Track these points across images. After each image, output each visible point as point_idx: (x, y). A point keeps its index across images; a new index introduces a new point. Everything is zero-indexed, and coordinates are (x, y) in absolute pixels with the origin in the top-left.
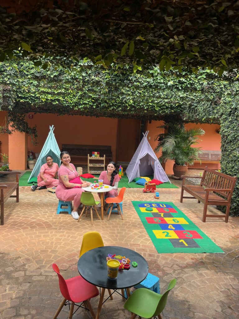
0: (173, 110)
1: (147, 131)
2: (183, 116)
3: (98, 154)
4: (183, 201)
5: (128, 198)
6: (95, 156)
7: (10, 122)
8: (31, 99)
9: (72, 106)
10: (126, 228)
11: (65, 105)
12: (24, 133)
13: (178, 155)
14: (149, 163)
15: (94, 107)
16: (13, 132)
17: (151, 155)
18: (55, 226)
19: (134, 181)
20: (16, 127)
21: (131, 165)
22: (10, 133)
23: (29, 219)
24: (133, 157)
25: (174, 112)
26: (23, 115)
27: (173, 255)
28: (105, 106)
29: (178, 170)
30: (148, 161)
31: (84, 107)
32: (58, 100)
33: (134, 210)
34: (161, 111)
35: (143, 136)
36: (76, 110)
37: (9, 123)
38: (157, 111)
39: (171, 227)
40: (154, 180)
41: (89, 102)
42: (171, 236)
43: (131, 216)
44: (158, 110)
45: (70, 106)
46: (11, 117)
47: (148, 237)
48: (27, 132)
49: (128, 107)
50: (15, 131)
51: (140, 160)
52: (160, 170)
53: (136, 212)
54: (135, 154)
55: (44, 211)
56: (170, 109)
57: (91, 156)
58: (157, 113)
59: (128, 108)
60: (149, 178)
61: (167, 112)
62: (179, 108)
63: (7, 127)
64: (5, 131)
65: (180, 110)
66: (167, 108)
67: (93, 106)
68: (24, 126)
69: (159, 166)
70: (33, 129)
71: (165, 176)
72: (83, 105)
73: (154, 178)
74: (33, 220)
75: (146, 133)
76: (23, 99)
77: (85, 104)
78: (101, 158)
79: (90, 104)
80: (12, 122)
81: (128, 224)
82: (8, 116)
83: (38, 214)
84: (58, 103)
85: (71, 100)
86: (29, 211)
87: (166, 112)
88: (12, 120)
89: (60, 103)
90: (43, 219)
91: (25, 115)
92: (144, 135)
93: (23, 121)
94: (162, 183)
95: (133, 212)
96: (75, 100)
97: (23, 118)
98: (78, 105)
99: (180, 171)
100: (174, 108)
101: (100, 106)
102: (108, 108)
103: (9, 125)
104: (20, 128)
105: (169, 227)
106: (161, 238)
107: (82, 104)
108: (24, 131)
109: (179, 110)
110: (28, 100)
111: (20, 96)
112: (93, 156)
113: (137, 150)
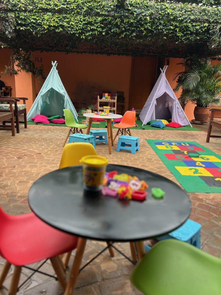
0: (198, 36)
1: (165, 66)
2: (211, 44)
3: (108, 95)
4: (210, 141)
5: (142, 137)
6: (106, 98)
7: (15, 60)
8: (33, 26)
9: (78, 34)
10: (139, 163)
11: (70, 33)
12: (31, 73)
13: (201, 95)
14: (167, 104)
15: (104, 34)
16: (19, 72)
17: (169, 94)
18: (47, 157)
19: (149, 124)
20: (22, 66)
21: (144, 109)
22: (16, 73)
23: (19, 150)
24: (149, 98)
25: (200, 40)
26: (28, 53)
27: (210, 195)
28: (117, 32)
29: (200, 113)
30: (165, 102)
31: (92, 34)
32: (62, 26)
33: (150, 147)
34: (184, 38)
35: (160, 72)
36: (83, 38)
37: (15, 62)
38: (179, 38)
39: (199, 164)
40: (173, 123)
41: (97, 27)
42: (201, 173)
43: (146, 152)
44: (180, 35)
45: (76, 33)
46: (16, 55)
47: (169, 173)
48: (34, 73)
49: (144, 32)
50: (21, 71)
51: (156, 99)
52: (179, 112)
53: (151, 149)
54: (150, 95)
55: (40, 144)
56: (195, 36)
57: (101, 98)
58: (178, 41)
59: (144, 34)
60: (166, 121)
61: (192, 39)
62: (206, 34)
63: (13, 67)
64: (11, 71)
65: (208, 37)
66: (192, 33)
67: (102, 32)
68: (30, 66)
69: (178, 107)
70: (40, 69)
71: (185, 118)
72: (91, 32)
73: (172, 121)
74: (24, 151)
75: (164, 68)
76: (24, 27)
77: (93, 30)
78: (113, 101)
79: (99, 29)
80: (18, 61)
81: (141, 159)
82: (13, 54)
83: (33, 146)
84: (62, 30)
85: (77, 26)
86: (23, 144)
87: (190, 39)
88: (17, 59)
89: (65, 31)
90: (36, 151)
91: (30, 53)
92: (162, 71)
93: (29, 60)
94: (181, 126)
95: (147, 149)
96: (81, 26)
97: (28, 57)
98: (85, 32)
99: (202, 114)
100: (200, 35)
101: (110, 32)
102: (119, 34)
103: (15, 65)
104: (26, 67)
105: (197, 164)
106: (188, 175)
107: (89, 31)
108: (30, 71)
109: (206, 36)
110: (29, 27)
111: (19, 22)
112: (104, 98)
113: (153, 89)
